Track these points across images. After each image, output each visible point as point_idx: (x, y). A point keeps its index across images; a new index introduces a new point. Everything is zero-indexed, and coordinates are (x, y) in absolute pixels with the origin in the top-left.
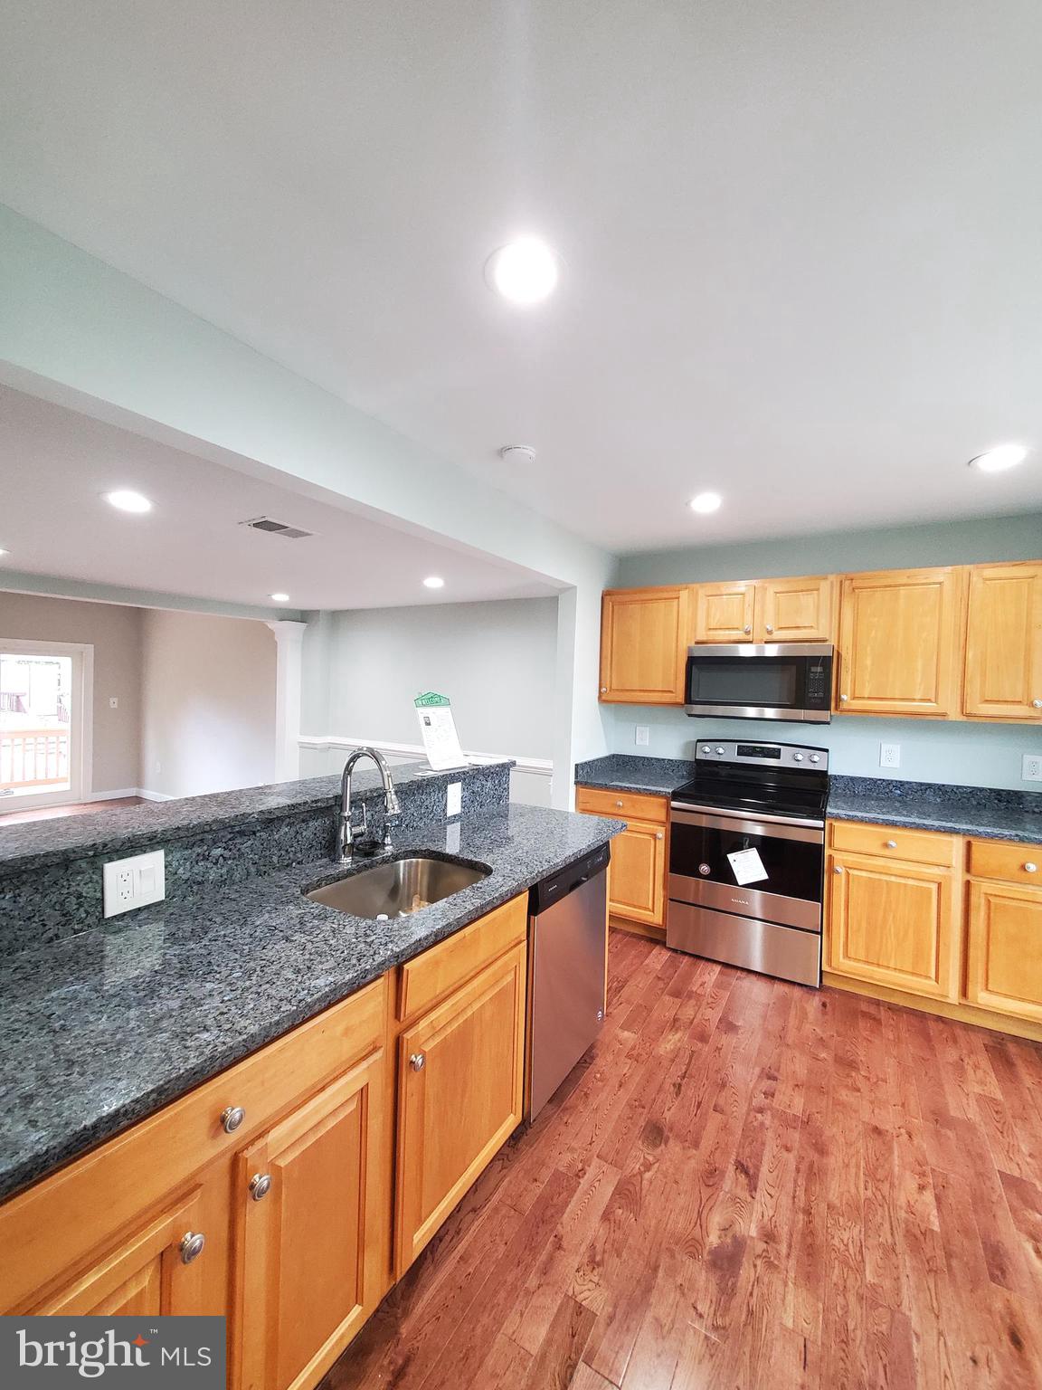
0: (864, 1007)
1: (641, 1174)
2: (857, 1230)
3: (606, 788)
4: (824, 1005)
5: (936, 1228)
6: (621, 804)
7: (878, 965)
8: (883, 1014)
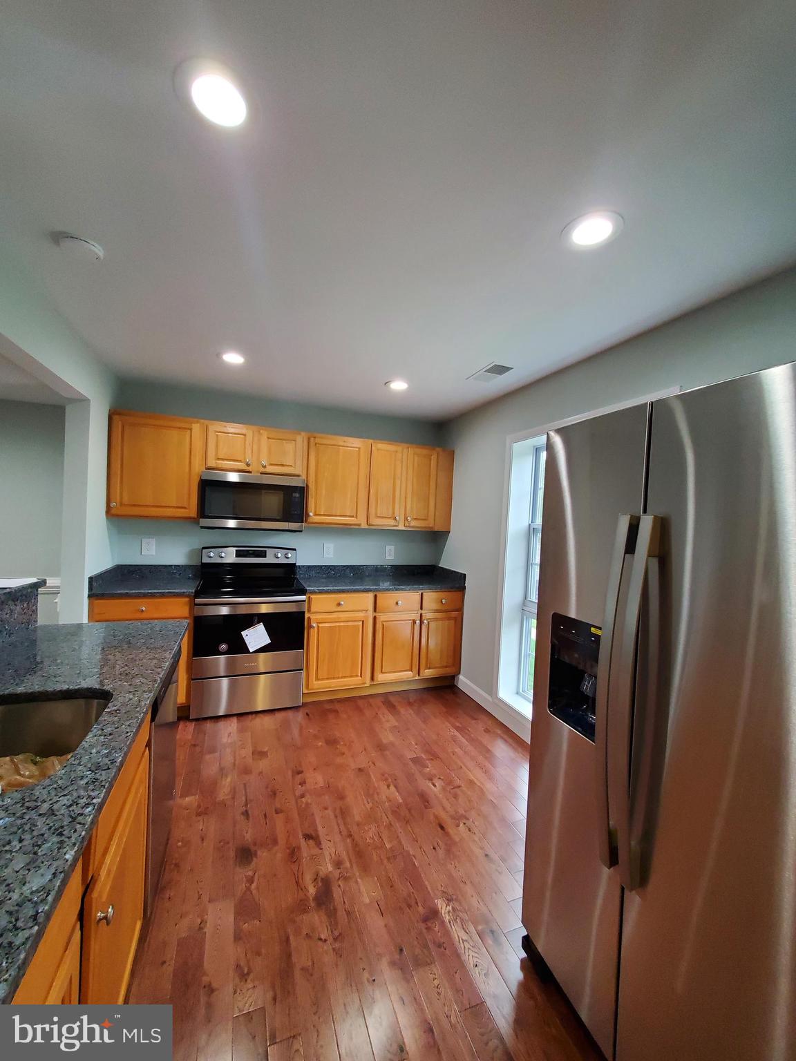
0: (327, 706)
1: (248, 889)
2: (374, 828)
3: (127, 596)
4: (307, 714)
5: (401, 801)
6: (144, 608)
7: (334, 678)
8: (337, 706)
